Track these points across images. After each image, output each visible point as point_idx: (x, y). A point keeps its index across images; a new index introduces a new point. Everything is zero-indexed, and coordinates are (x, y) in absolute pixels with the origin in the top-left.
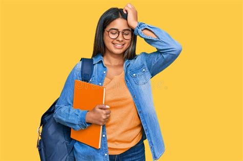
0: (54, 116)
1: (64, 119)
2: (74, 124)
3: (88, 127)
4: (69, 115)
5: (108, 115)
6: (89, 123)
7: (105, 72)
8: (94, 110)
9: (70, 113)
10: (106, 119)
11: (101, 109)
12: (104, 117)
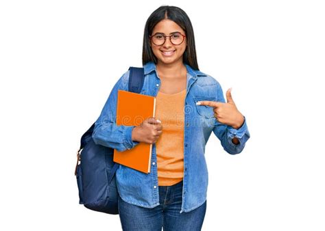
0: (93, 136)
1: (105, 139)
2: (118, 144)
3: (135, 146)
4: (111, 133)
5: (159, 132)
6: (135, 142)
7: (158, 85)
8: (141, 125)
9: (113, 130)
10: (157, 136)
11: (151, 123)
12: (154, 133)
